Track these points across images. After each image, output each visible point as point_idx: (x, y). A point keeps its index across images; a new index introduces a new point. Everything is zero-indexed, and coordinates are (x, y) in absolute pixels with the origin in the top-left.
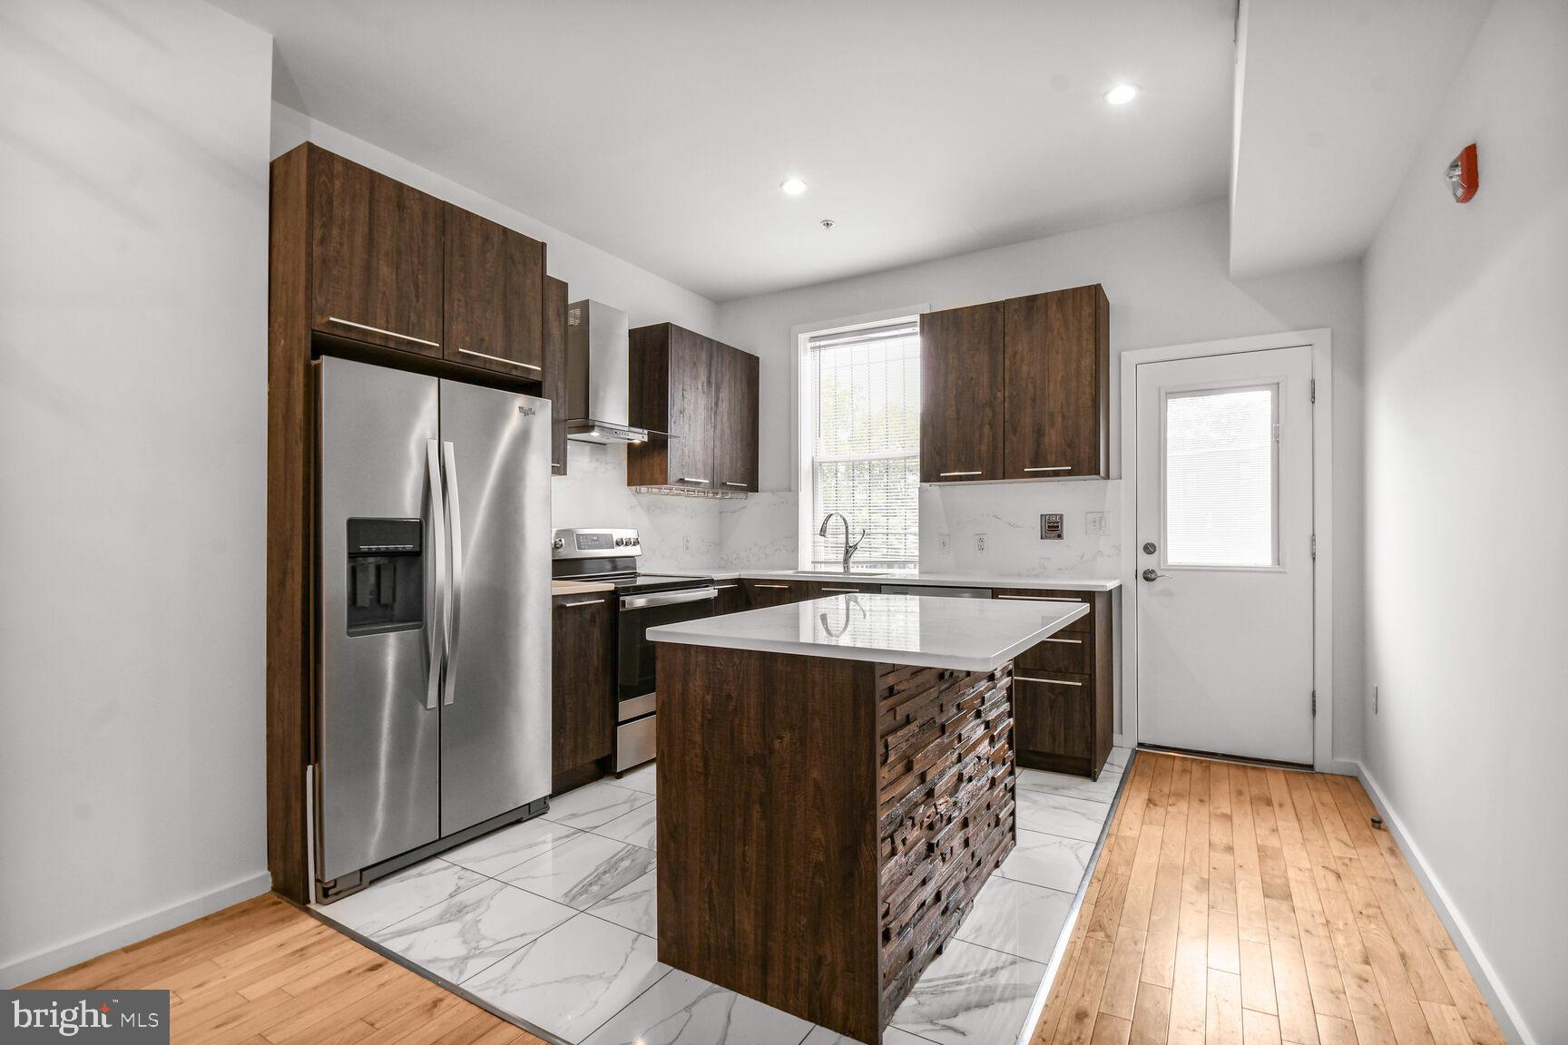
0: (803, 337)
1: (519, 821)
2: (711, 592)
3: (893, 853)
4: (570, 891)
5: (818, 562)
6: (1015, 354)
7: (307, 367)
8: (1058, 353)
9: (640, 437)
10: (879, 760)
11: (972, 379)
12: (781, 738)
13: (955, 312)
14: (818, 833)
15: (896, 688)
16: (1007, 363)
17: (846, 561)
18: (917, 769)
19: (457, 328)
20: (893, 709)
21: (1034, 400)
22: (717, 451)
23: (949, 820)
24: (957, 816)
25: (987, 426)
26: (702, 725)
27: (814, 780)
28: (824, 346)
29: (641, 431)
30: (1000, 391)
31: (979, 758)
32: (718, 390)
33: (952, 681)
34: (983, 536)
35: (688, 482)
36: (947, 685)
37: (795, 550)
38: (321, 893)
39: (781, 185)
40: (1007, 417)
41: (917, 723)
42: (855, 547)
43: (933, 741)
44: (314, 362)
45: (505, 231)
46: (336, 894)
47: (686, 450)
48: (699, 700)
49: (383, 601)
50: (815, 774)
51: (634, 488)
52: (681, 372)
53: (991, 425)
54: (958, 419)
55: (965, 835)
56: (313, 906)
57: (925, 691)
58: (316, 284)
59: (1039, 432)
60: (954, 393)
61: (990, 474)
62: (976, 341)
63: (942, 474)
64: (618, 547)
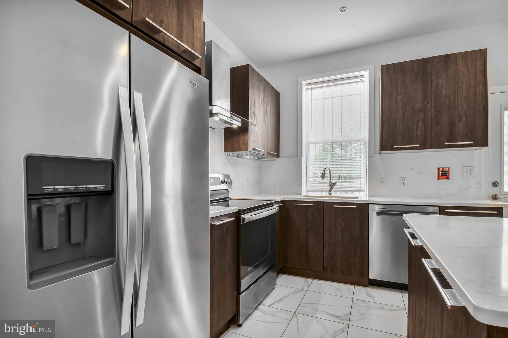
0: (304, 83)
6: (438, 84)
8: (463, 84)
9: (236, 122)
11: (412, 98)
16: (433, 89)
17: (330, 191)
21: (449, 108)
22: (266, 136)
25: (421, 122)
28: (313, 88)
30: (429, 103)
32: (267, 105)
34: (404, 179)
35: (256, 150)
37: (300, 185)
40: (433, 117)
42: (335, 184)
49: (74, 239)
51: (226, 153)
52: (254, 92)
53: (424, 121)
54: (404, 118)
59: (452, 125)
60: (401, 105)
61: (423, 147)
62: (414, 78)
63: (395, 147)
64: (222, 184)
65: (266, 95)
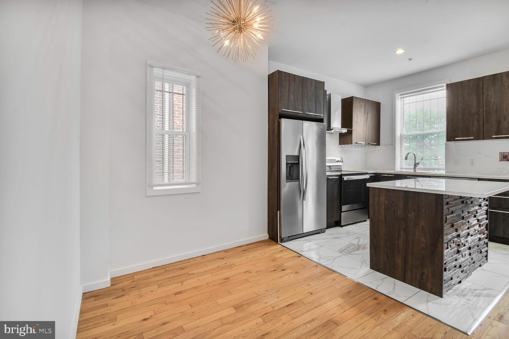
0: (397, 95)
1: (319, 233)
2: (367, 177)
3: (447, 248)
4: (340, 250)
5: (403, 168)
6: (488, 95)
7: (278, 121)
9: (345, 131)
10: (444, 221)
11: (469, 105)
12: (411, 214)
13: (461, 82)
14: (423, 239)
15: (449, 203)
16: (484, 99)
17: (415, 168)
18: (455, 227)
19: (306, 107)
20: (448, 208)
21: (496, 111)
22: (367, 133)
23: (465, 245)
24: (467, 245)
25: (476, 121)
26: (384, 209)
27: (422, 225)
28: (405, 97)
29: (345, 129)
30: (482, 109)
31: (475, 230)
32: (367, 114)
33: (466, 204)
34: (473, 160)
35: (358, 143)
36: (465, 205)
37: (394, 164)
38: (281, 241)
39: (395, 52)
40: (485, 118)
41: (456, 214)
42: (418, 164)
43: (460, 221)
44: (279, 120)
45: (315, 81)
46: (284, 241)
47: (358, 134)
48: (383, 202)
49: (291, 175)
50: (422, 224)
51: (341, 145)
52: (356, 110)
53: (478, 120)
54: (463, 119)
55: (470, 251)
56: (279, 242)
57: (457, 205)
58: (280, 102)
59: (499, 123)
60: (461, 110)
61: (477, 138)
62: (471, 91)
63: (456, 139)
64: (337, 163)
65: (367, 109)
